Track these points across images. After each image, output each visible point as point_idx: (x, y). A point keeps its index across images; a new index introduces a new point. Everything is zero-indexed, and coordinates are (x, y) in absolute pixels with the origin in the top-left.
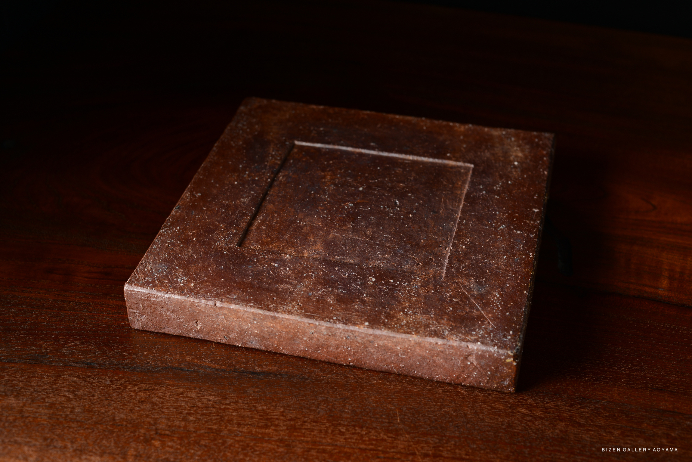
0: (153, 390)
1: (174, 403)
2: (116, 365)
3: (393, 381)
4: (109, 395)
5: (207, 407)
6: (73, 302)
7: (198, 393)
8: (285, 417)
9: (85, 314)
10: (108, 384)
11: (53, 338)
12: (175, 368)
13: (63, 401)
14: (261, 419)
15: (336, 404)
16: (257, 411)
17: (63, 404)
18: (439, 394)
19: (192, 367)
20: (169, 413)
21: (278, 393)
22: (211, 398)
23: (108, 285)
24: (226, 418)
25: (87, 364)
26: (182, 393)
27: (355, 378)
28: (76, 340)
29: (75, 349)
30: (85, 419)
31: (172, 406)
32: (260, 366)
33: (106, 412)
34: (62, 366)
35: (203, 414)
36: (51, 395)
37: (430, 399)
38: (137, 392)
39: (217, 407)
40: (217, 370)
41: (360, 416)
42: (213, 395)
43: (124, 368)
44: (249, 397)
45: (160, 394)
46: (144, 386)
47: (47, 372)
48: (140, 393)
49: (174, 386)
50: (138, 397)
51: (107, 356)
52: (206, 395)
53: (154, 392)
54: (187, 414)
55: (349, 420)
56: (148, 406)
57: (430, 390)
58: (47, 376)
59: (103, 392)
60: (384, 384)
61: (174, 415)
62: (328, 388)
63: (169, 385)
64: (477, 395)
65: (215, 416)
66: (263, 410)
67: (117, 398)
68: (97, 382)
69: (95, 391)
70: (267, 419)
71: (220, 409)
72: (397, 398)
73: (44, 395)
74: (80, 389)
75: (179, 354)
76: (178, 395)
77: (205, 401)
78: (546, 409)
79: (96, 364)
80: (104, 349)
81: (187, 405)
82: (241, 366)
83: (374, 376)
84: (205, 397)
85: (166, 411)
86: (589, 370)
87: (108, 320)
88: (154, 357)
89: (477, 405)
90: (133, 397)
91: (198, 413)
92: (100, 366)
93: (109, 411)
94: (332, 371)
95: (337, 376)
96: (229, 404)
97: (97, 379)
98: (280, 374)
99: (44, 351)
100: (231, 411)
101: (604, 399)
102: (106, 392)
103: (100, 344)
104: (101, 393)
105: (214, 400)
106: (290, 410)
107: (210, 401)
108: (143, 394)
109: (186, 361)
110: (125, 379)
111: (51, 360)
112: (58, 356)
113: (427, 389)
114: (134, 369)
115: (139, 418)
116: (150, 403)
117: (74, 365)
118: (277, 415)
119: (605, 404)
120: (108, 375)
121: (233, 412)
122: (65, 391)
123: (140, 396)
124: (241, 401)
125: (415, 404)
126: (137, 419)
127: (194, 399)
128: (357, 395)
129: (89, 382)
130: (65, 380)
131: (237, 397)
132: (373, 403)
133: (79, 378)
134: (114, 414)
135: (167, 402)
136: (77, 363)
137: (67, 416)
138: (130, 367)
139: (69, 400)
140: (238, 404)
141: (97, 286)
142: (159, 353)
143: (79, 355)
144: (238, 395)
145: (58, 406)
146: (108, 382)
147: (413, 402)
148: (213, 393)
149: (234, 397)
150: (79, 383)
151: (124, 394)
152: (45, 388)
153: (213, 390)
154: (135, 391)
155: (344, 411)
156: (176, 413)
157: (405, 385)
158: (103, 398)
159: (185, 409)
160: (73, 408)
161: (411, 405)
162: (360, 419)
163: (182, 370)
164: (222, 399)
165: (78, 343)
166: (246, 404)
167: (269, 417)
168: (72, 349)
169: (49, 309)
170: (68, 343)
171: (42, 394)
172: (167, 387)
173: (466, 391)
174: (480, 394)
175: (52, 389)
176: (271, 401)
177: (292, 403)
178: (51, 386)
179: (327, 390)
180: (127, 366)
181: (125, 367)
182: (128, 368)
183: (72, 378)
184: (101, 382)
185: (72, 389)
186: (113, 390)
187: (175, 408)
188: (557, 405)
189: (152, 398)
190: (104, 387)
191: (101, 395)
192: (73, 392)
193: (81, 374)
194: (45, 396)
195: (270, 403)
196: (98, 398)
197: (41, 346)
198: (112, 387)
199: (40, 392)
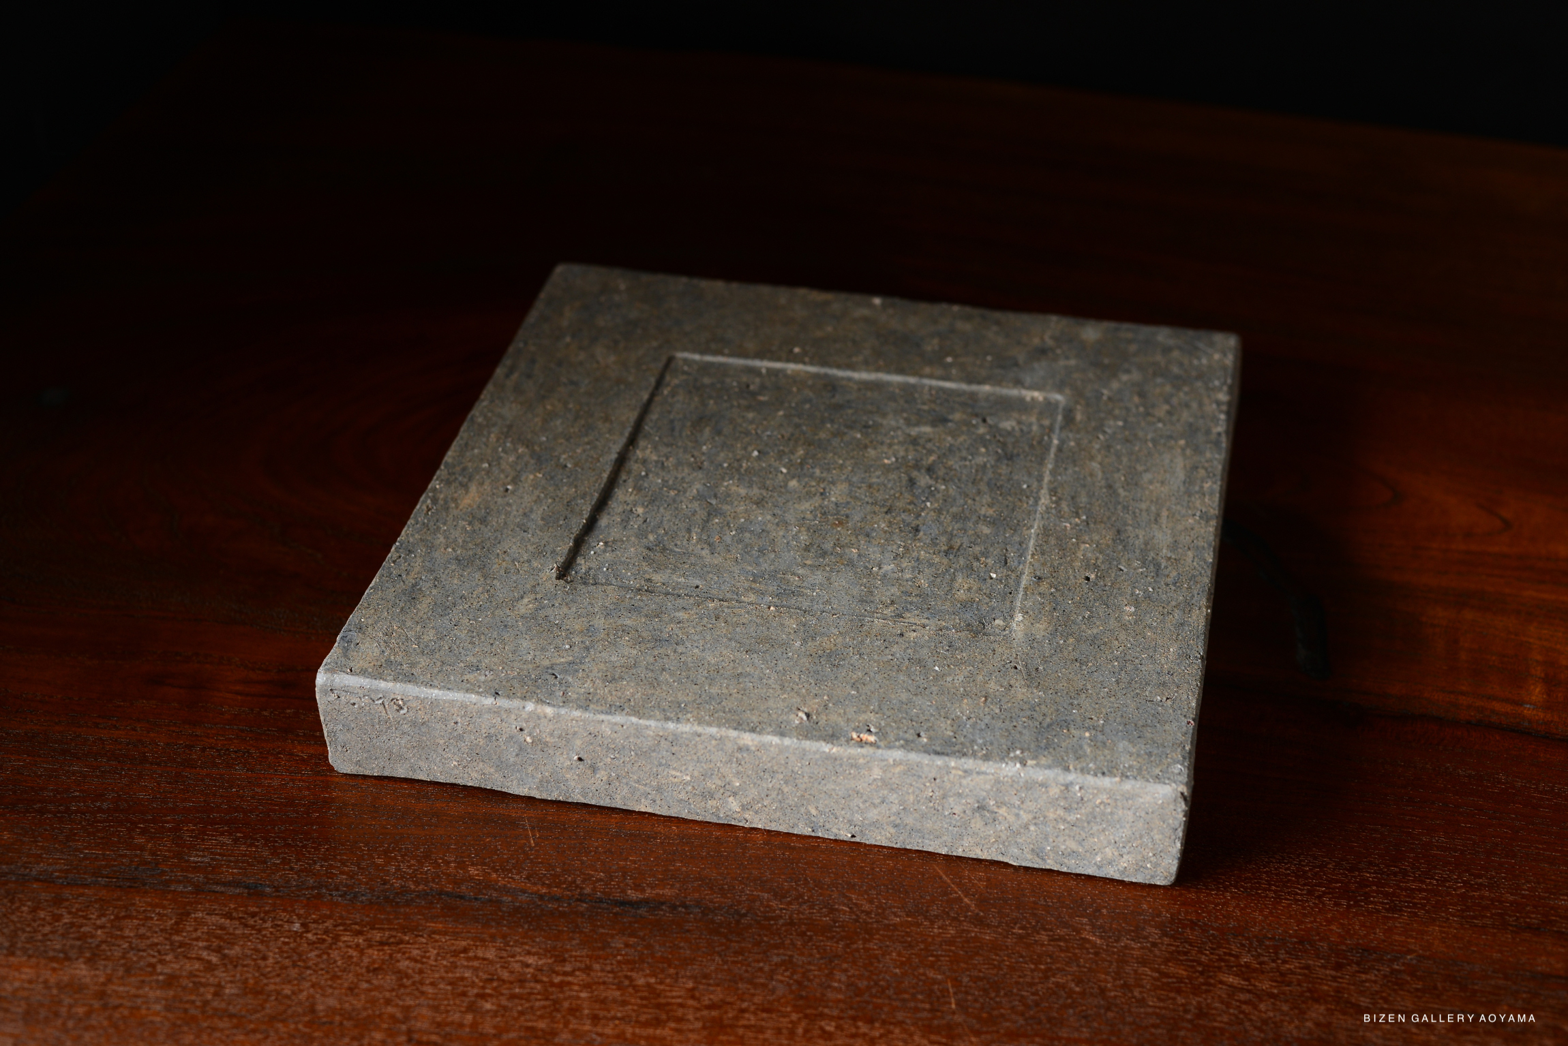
0: (398, 943)
2: (313, 888)
3: (936, 917)
6: (212, 748)
7: (500, 949)
9: (240, 775)
10: (296, 932)
11: (170, 830)
12: (447, 894)
15: (811, 970)
18: (1043, 945)
19: (484, 891)
21: (680, 948)
23: (288, 711)
25: (247, 887)
26: (465, 950)
27: (852, 911)
28: (222, 834)
29: (220, 854)
32: (637, 887)
34: (192, 893)
37: (1022, 956)
40: (541, 897)
43: (331, 895)
44: (615, 956)
46: (377, 936)
49: (445, 934)
51: (292, 869)
53: (400, 949)
57: (1020, 937)
58: (159, 914)
59: (286, 948)
60: (918, 925)
62: (791, 934)
64: (1126, 947)
68: (272, 927)
69: (268, 947)
72: (949, 956)
73: (154, 956)
74: (233, 944)
75: (455, 862)
78: (1283, 975)
79: (269, 886)
80: (286, 853)
82: (594, 889)
83: (894, 907)
86: (1374, 888)
87: (292, 787)
88: (398, 869)
89: (1128, 969)
92: (277, 891)
94: (801, 896)
95: (811, 907)
98: (684, 905)
99: (148, 858)
101: (1410, 952)
102: (294, 950)
103: (276, 842)
104: (283, 952)
109: (471, 878)
113: (1013, 934)
114: (355, 897)
117: (218, 888)
120: (297, 911)
124: (597, 966)
125: (988, 969)
128: (857, 950)
130: (200, 922)
131: (587, 956)
132: (895, 968)
133: (232, 918)
136: (224, 884)
138: (345, 894)
142: (409, 862)
144: (590, 953)
146: (297, 927)
147: (984, 964)
148: (534, 950)
150: (231, 930)
153: (534, 941)
157: (966, 926)
161: (980, 971)
163: (462, 897)
169: (158, 764)
170: (203, 840)
172: (429, 936)
173: (1101, 937)
174: (1133, 944)
176: (665, 965)
177: (712, 968)
179: (791, 939)
180: (337, 890)
181: (334, 893)
182: (341, 896)
183: (214, 919)
184: (281, 926)
185: (216, 943)
186: (309, 944)
188: (1306, 967)
190: (289, 938)
192: (218, 950)
193: (235, 909)
197: (142, 848)
198: (307, 938)
199: (144, 951)
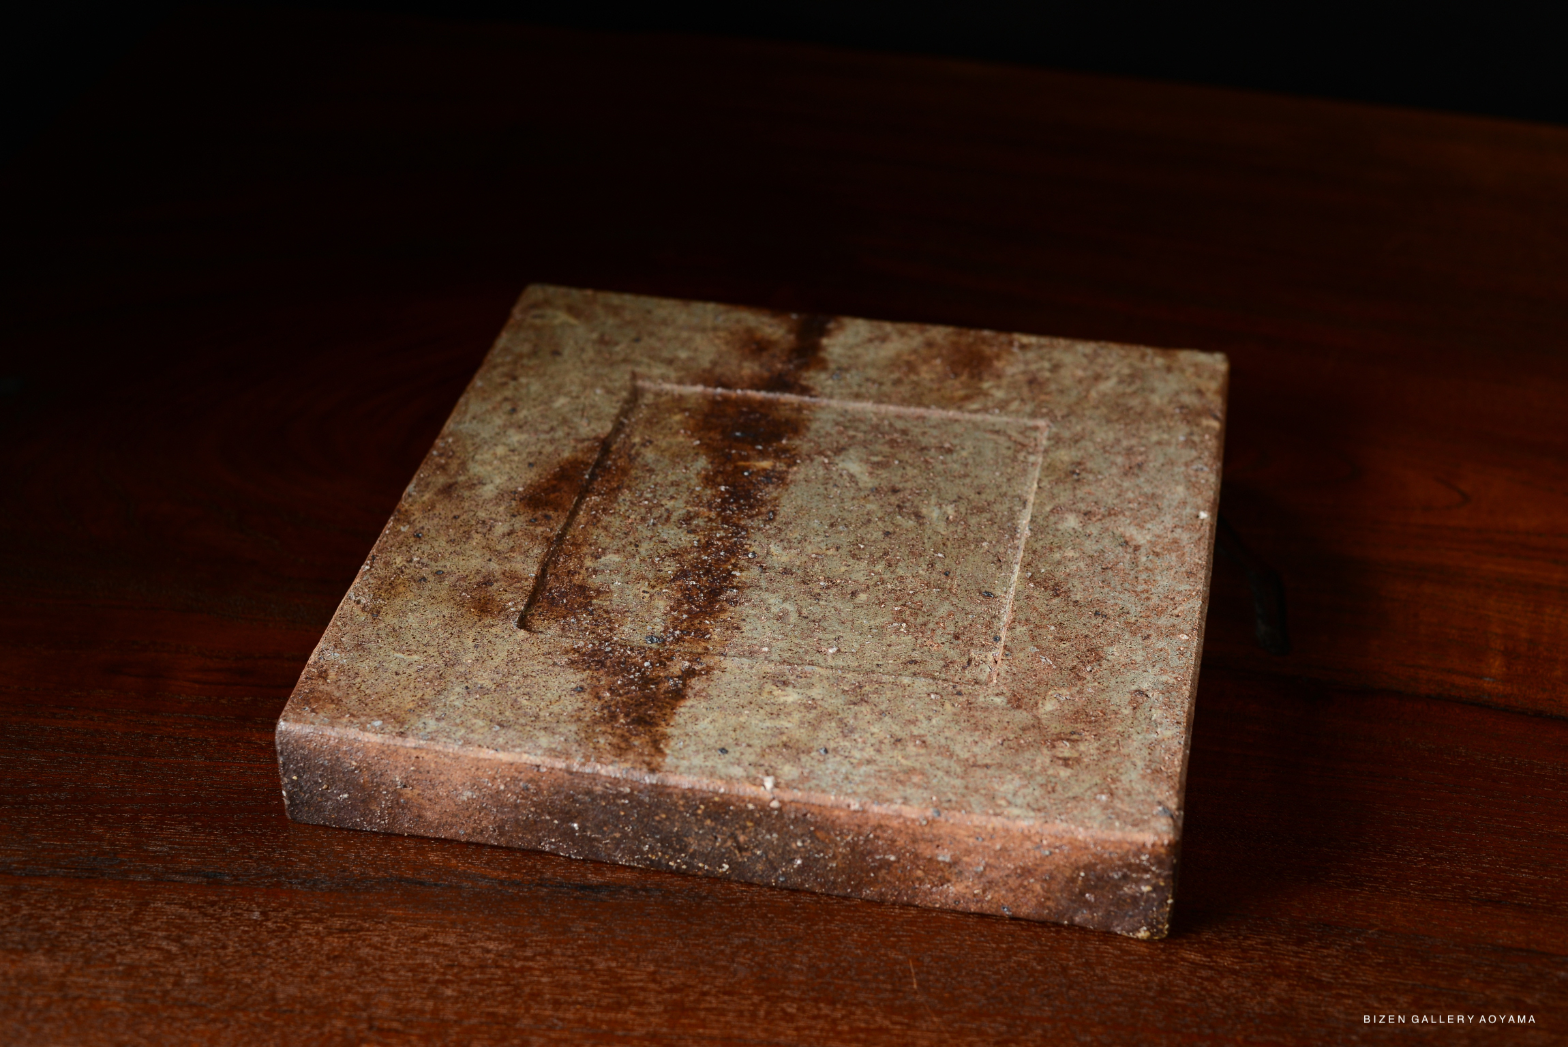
0: (358, 931)
1: (407, 959)
2: (272, 876)
4: (260, 943)
5: (482, 967)
6: (170, 737)
7: (461, 935)
8: (660, 983)
9: (198, 763)
10: (256, 921)
11: (128, 820)
12: (407, 880)
13: (156, 960)
14: (607, 990)
15: (773, 952)
16: (595, 971)
17: (157, 966)
19: (444, 877)
20: (397, 981)
21: (641, 932)
22: (491, 946)
23: (246, 699)
24: (527, 989)
25: (206, 876)
26: (426, 937)
28: (181, 823)
29: (178, 844)
30: (208, 1000)
31: (403, 965)
32: (597, 871)
33: (254, 982)
34: (151, 883)
35: (474, 983)
36: (128, 948)
37: (983, 936)
38: (323, 937)
39: (506, 964)
40: (501, 882)
41: (828, 978)
42: (495, 940)
43: (290, 883)
44: (576, 941)
45: (376, 939)
46: (337, 923)
47: (116, 896)
48: (330, 939)
49: (406, 920)
50: (326, 948)
51: (251, 857)
52: (480, 939)
53: (360, 936)
54: (438, 982)
55: (803, 987)
56: (350, 967)
58: (118, 904)
59: (245, 937)
61: (409, 986)
62: (752, 916)
63: (394, 919)
65: (501, 985)
66: (610, 969)
67: (278, 951)
68: (231, 916)
69: (227, 935)
70: (620, 990)
71: (513, 970)
72: (910, 936)
73: (113, 947)
74: (193, 933)
75: (414, 848)
76: (416, 940)
77: (478, 952)
78: (1244, 951)
79: (228, 875)
80: (244, 842)
81: (438, 963)
82: (554, 873)
84: (478, 944)
85: (391, 978)
86: (1335, 863)
87: (251, 775)
88: (358, 856)
89: (1090, 947)
90: (315, 947)
91: (463, 980)
92: (237, 880)
93: (261, 979)
96: (532, 959)
97: (232, 910)
98: (644, 888)
99: (107, 848)
100: (537, 973)
101: (1371, 926)
102: (254, 939)
103: (235, 830)
104: (242, 940)
105: (497, 951)
106: (670, 968)
107: (488, 951)
108: (336, 940)
109: (431, 864)
110: (295, 908)
111: (125, 870)
112: (141, 860)
114: (315, 884)
115: (329, 993)
116: (354, 960)
117: (177, 878)
118: (641, 981)
119: (1376, 936)
120: (256, 900)
121: (542, 976)
122: (159, 938)
123: (330, 944)
124: (558, 951)
125: (949, 949)
126: (326, 997)
127: (452, 948)
128: (819, 931)
130: (159, 912)
131: (548, 941)
132: (856, 949)
133: (191, 908)
134: (274, 986)
135: (393, 957)
136: (183, 873)
137: (166, 993)
138: (305, 881)
139: (169, 957)
140: (553, 958)
141: (223, 701)
142: (368, 848)
143: (187, 856)
144: (551, 938)
145: (144, 972)
146: (256, 915)
147: (946, 944)
148: (494, 935)
149: (543, 941)
150: (191, 920)
151: (295, 942)
152: (115, 931)
153: (494, 927)
154: (318, 933)
155: (791, 968)
156: (413, 981)
158: (247, 951)
159: (434, 971)
160: (180, 975)
161: (941, 951)
162: (829, 984)
163: (422, 884)
164: (516, 947)
165: (186, 829)
166: (570, 956)
167: (624, 985)
168: (171, 842)
169: (116, 754)
170: (162, 829)
171: (108, 945)
172: (389, 923)
175: (131, 934)
176: (626, 949)
177: (673, 951)
178: (127, 926)
179: (752, 922)
180: (297, 878)
181: (294, 881)
182: (300, 884)
183: (173, 908)
184: (241, 915)
185: (175, 932)
186: (268, 932)
187: (410, 971)
188: (1269, 943)
189: (359, 948)
190: (248, 926)
191: (241, 945)
192: (178, 940)
193: (194, 898)
194: (113, 951)
195: (624, 955)
196: (236, 952)
197: (100, 839)
198: (267, 926)
199: (103, 941)
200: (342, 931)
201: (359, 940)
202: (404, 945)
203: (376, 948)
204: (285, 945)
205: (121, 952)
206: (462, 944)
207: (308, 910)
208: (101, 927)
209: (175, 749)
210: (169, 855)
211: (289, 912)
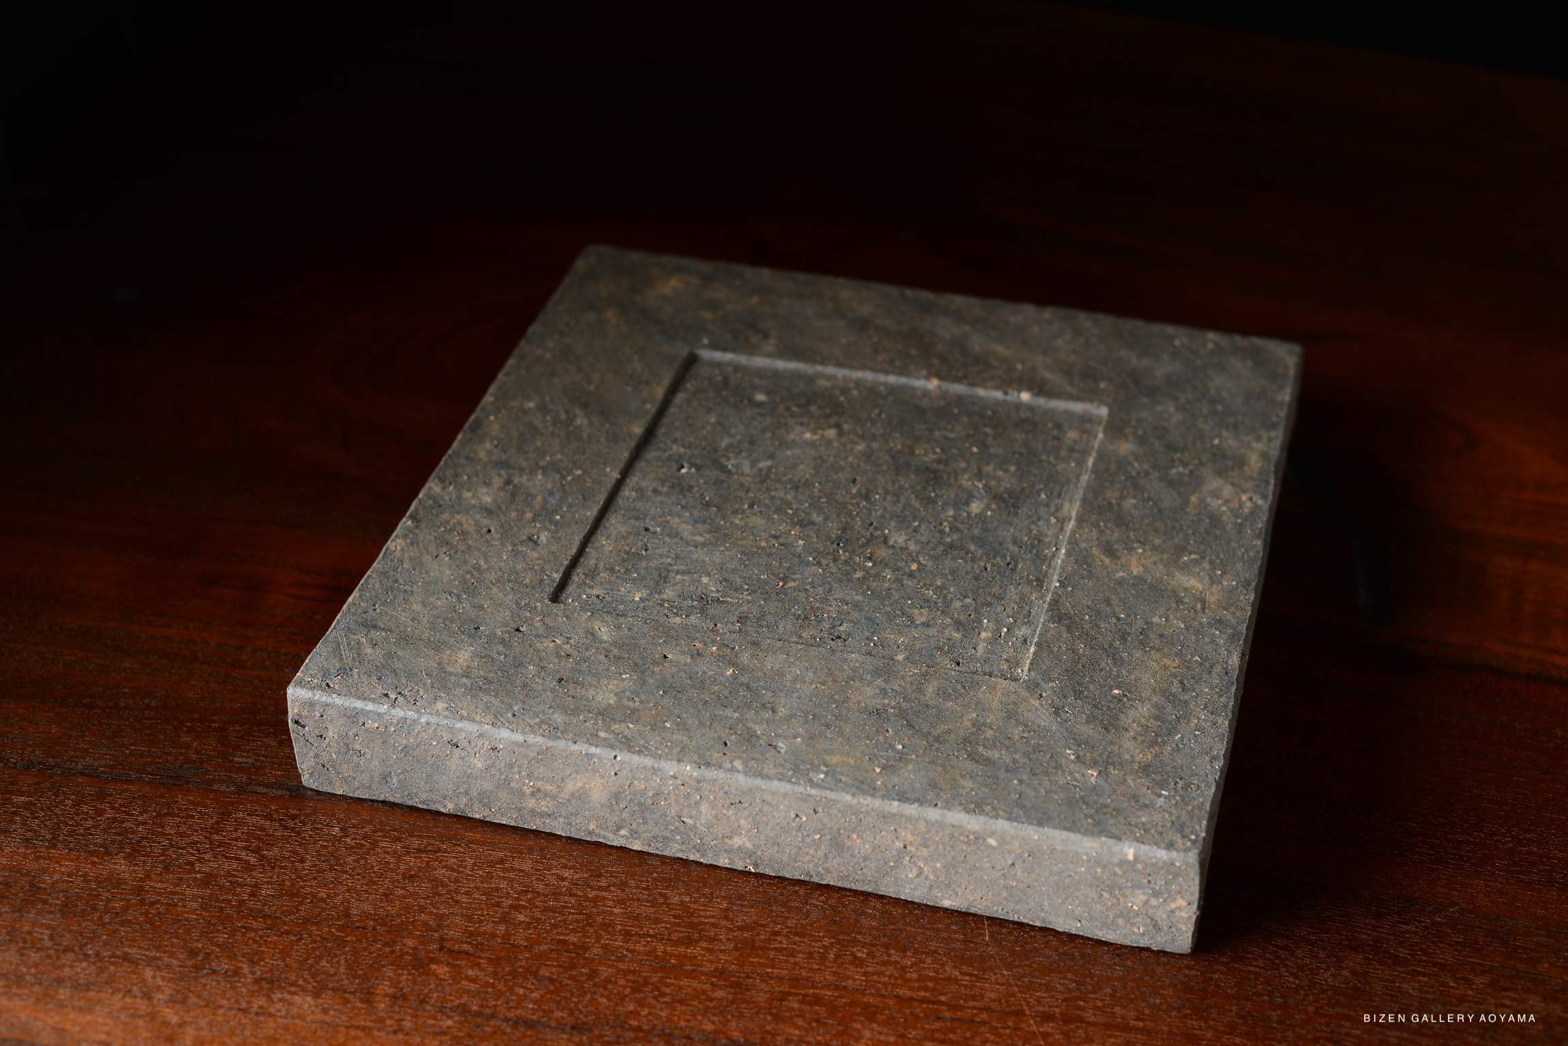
1: (482, 882)
4: (337, 859)
5: (556, 895)
8: (732, 920)
13: (234, 870)
14: (678, 925)
16: (668, 905)
17: (235, 876)
20: (470, 903)
24: (599, 919)
30: (283, 912)
31: (477, 888)
33: (329, 896)
35: (546, 910)
36: (207, 857)
38: (401, 856)
39: (579, 893)
41: (900, 925)
47: (199, 804)
48: (407, 858)
50: (403, 867)
54: (511, 906)
55: (874, 932)
56: (424, 887)
61: (482, 909)
63: (472, 843)
65: (573, 914)
66: (682, 903)
67: (355, 867)
70: (691, 925)
71: (587, 899)
76: (492, 864)
81: (512, 888)
85: (465, 900)
91: (536, 907)
93: (336, 895)
96: (606, 889)
97: (312, 825)
100: (610, 903)
106: (743, 906)
110: (375, 826)
111: (209, 779)
112: (226, 771)
115: (402, 912)
116: (430, 881)
118: (713, 917)
121: (615, 907)
123: (407, 864)
126: (399, 915)
127: (527, 874)
129: (292, 830)
134: (349, 902)
135: (468, 880)
137: (241, 903)
139: (248, 867)
140: (627, 890)
141: (318, 617)
143: (272, 768)
145: (222, 881)
151: (372, 860)
154: (395, 852)
155: (864, 913)
156: (486, 904)
158: (324, 866)
159: (508, 896)
160: (257, 886)
162: (901, 931)
164: (591, 876)
165: (272, 742)
166: (644, 889)
167: (696, 920)
168: (256, 754)
171: (188, 853)
187: (484, 895)
189: (435, 869)
191: (319, 860)
195: (698, 890)
200: (419, 851)
201: (436, 861)
202: (480, 868)
203: (453, 870)
204: (362, 862)
205: (199, 860)
206: (537, 870)
207: (387, 828)
208: (181, 835)
209: (268, 663)
210: (254, 767)
211: (368, 829)
